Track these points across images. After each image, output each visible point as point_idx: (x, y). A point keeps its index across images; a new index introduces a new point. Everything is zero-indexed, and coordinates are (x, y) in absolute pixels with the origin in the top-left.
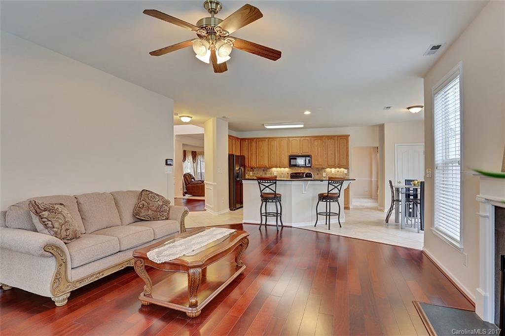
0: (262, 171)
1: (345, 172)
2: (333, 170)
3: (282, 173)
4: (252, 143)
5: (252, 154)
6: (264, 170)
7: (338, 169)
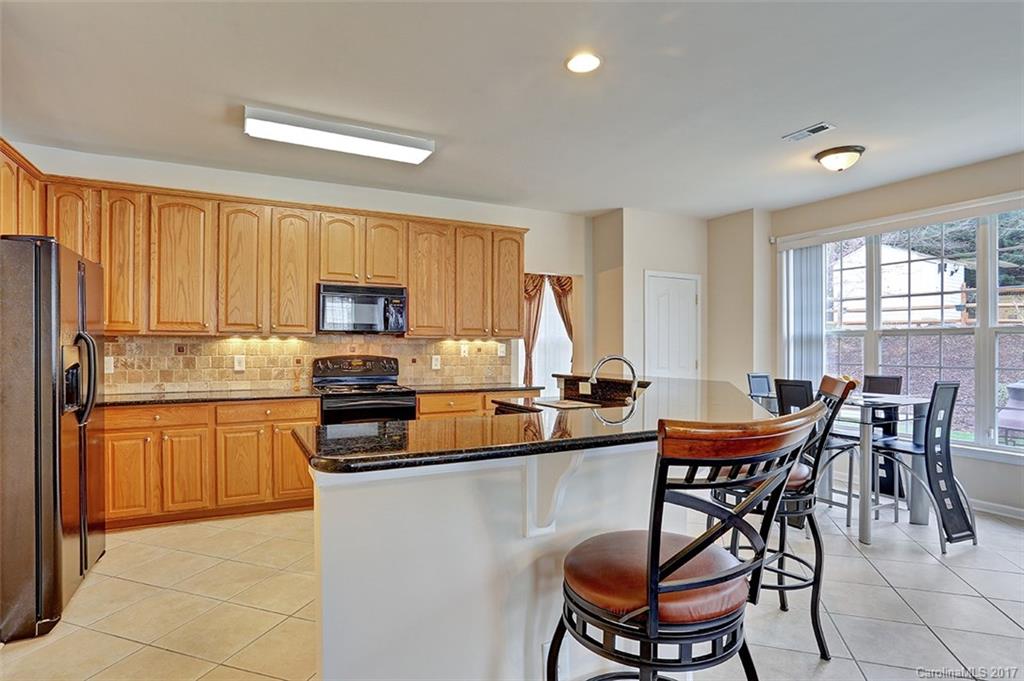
0: (172, 351)
1: (500, 354)
2: (465, 346)
3: (273, 362)
4: (123, 211)
5: (121, 266)
6: (180, 350)
7: (478, 343)
